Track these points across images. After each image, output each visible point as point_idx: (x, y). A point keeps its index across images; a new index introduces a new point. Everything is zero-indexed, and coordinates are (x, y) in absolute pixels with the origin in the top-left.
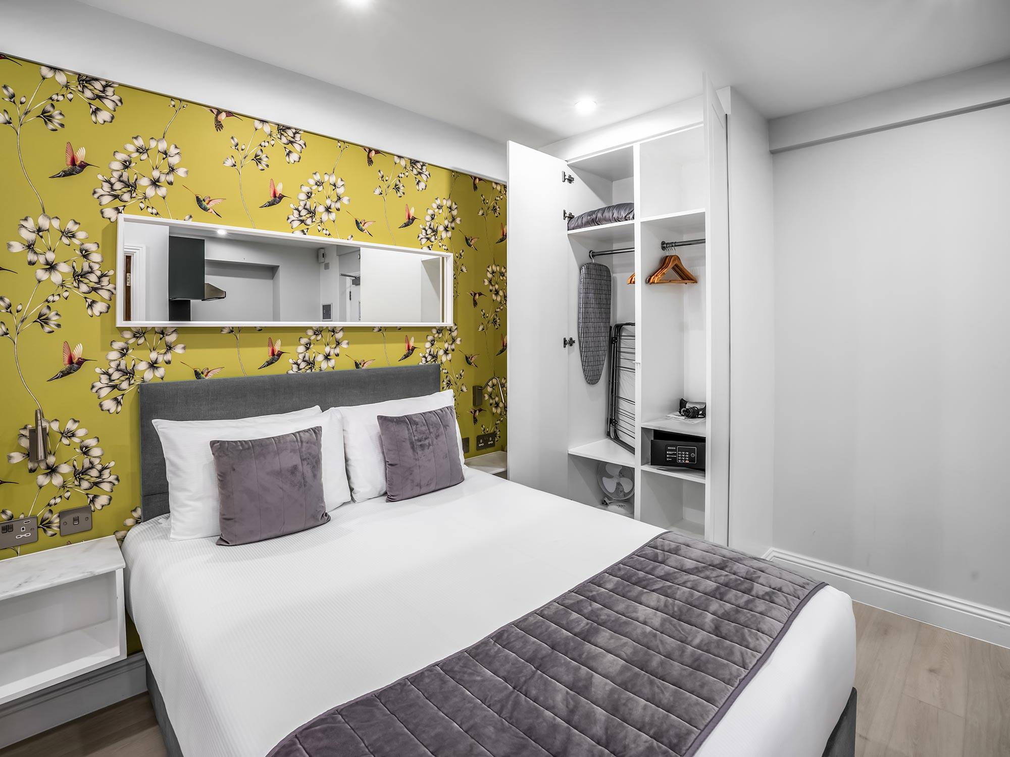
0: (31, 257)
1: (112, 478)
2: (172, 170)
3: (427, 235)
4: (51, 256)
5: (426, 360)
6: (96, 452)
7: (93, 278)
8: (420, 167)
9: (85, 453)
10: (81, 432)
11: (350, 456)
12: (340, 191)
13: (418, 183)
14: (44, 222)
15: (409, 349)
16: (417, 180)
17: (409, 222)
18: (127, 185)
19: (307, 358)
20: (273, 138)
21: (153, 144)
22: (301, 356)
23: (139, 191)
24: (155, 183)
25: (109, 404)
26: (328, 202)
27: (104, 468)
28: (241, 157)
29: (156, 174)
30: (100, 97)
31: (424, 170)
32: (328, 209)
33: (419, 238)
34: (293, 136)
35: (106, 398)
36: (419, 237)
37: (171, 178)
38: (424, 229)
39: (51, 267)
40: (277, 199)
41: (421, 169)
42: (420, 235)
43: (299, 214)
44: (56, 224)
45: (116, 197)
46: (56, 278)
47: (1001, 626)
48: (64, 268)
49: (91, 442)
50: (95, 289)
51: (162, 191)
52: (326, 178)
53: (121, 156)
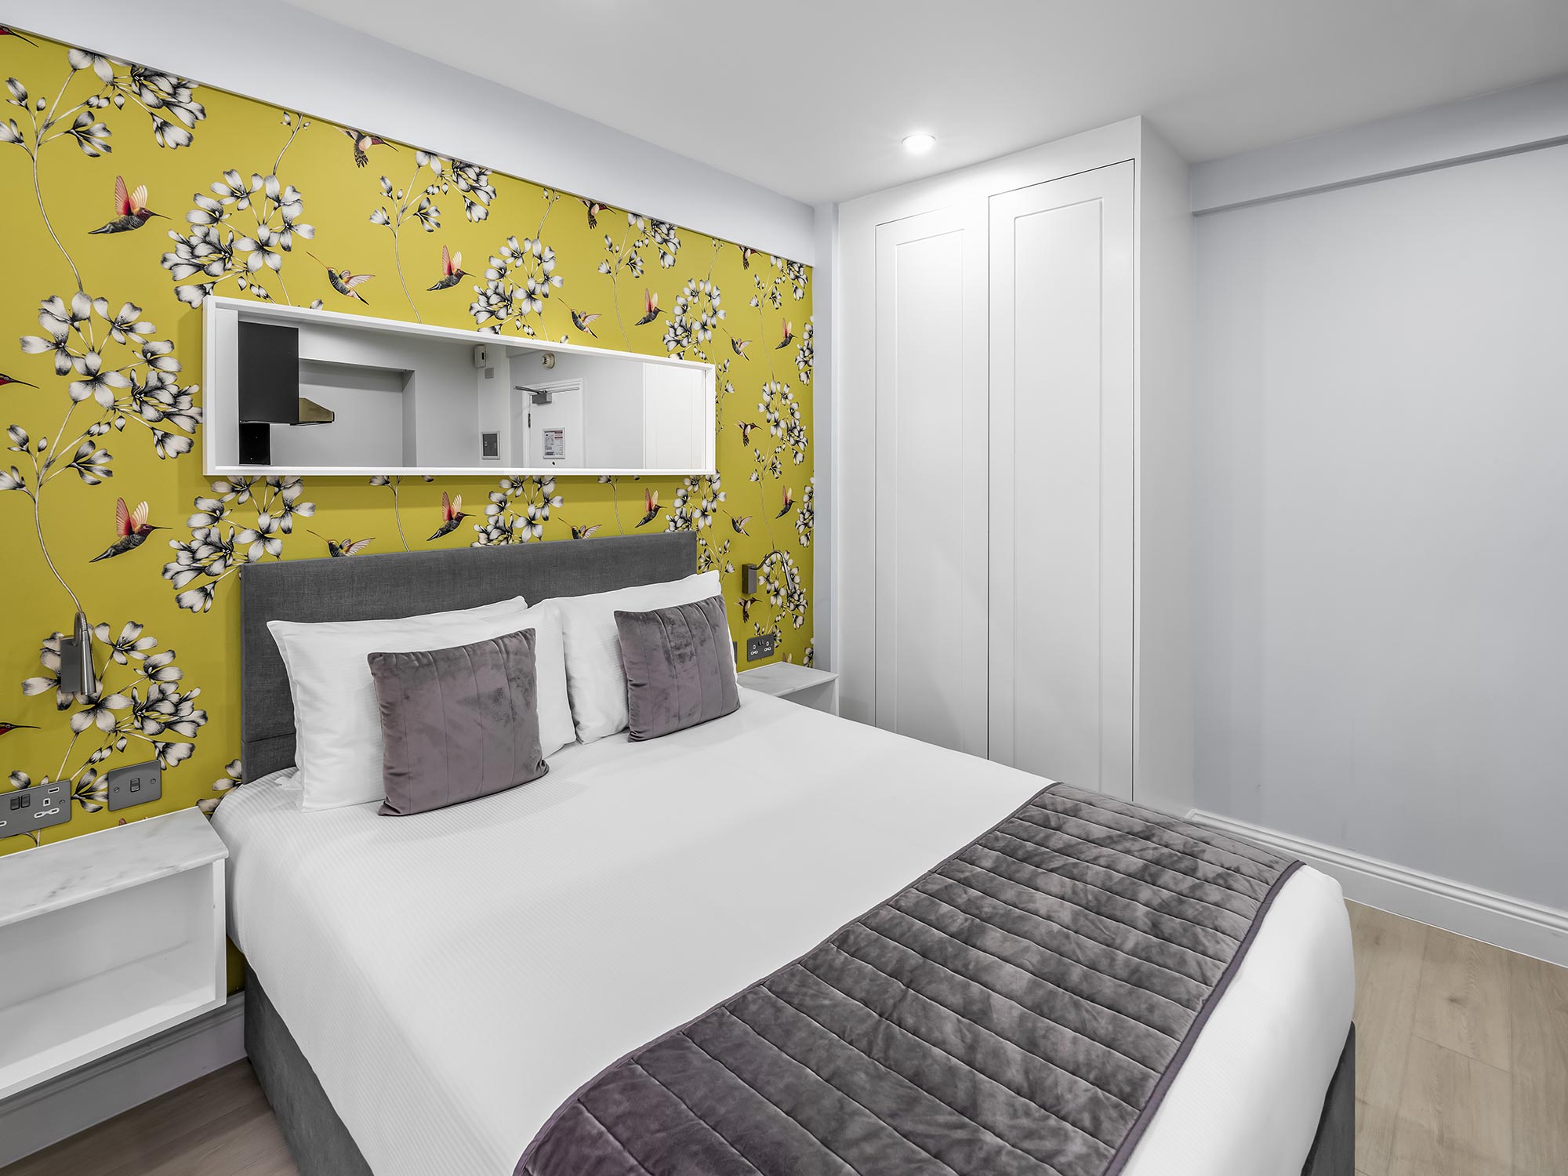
0: (61, 362)
1: (196, 715)
2: (289, 227)
3: (677, 336)
4: (94, 362)
5: (675, 526)
6: (170, 674)
7: (165, 397)
8: (666, 232)
9: (152, 676)
10: (145, 644)
11: (573, 673)
12: (549, 266)
13: (662, 257)
14: (81, 306)
15: (650, 509)
16: (662, 252)
17: (650, 316)
18: (217, 249)
19: (501, 524)
20: (445, 181)
21: (257, 184)
22: (492, 521)
23: (236, 258)
24: (262, 247)
25: (192, 598)
26: (531, 284)
27: (183, 700)
28: (398, 210)
29: (263, 233)
30: (168, 104)
31: (672, 236)
32: (531, 295)
33: (666, 341)
34: (475, 179)
35: (187, 587)
36: (664, 339)
37: (287, 239)
38: (673, 327)
39: (95, 378)
40: (454, 277)
41: (668, 235)
42: (667, 336)
43: (488, 302)
44: (101, 309)
45: (200, 267)
46: (104, 396)
47: (1555, 934)
48: (116, 380)
49: (162, 658)
50: (168, 415)
51: (274, 261)
52: (528, 246)
53: (207, 202)
